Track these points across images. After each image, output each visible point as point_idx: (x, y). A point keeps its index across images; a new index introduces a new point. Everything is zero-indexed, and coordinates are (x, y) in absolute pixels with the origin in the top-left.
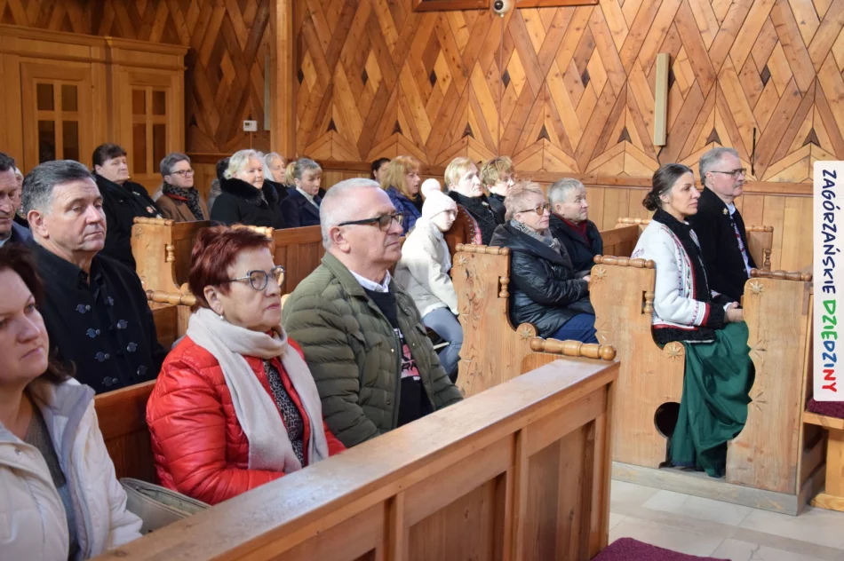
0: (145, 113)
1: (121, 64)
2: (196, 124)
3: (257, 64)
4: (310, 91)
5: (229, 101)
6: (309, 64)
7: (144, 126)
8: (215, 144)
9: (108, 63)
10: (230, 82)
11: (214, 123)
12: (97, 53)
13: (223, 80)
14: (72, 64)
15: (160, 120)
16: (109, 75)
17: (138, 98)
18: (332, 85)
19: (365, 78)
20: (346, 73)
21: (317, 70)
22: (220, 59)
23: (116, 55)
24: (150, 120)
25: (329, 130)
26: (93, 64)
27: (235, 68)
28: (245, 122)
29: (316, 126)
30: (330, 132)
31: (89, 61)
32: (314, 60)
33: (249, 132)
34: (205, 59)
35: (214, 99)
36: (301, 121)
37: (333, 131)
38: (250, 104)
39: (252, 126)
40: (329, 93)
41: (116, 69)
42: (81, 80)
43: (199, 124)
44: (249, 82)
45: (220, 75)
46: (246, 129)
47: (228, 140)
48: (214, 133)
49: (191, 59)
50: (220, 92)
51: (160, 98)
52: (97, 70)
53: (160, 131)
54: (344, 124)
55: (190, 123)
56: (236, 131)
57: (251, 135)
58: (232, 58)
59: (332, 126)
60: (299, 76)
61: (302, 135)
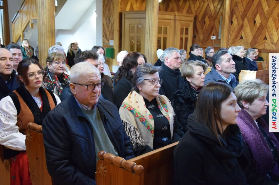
0: (183, 34)
1: (179, 20)
2: (196, 37)
3: (217, 19)
4: (235, 27)
5: (207, 30)
6: (235, 19)
7: (183, 38)
8: (201, 43)
9: (175, 20)
10: (208, 25)
11: (201, 37)
12: (172, 17)
13: (205, 24)
14: (166, 21)
15: (186, 36)
16: (175, 23)
17: (182, 30)
18: (243, 25)
19: (255, 22)
20: (248, 21)
21: (238, 20)
22: (205, 18)
23: (177, 18)
24: (184, 36)
25: (241, 38)
26: (171, 20)
27: (210, 20)
28: (212, 37)
29: (236, 38)
30: (241, 39)
31: (170, 20)
32: (237, 17)
33: (213, 40)
34: (200, 18)
35: (202, 30)
36: (231, 36)
37: (242, 39)
38: (214, 31)
39: (214, 38)
40: (241, 27)
41: (177, 21)
42: (168, 25)
43: (197, 37)
44: (214, 25)
45: (205, 23)
46: (212, 39)
47: (206, 42)
48: (201, 40)
49: (196, 18)
50: (204, 28)
51: (187, 29)
52: (172, 22)
53: (186, 39)
54: (246, 37)
55: (194, 37)
56: (209, 39)
57: (214, 40)
58: (209, 18)
59: (242, 38)
60: (232, 22)
61: (231, 40)
